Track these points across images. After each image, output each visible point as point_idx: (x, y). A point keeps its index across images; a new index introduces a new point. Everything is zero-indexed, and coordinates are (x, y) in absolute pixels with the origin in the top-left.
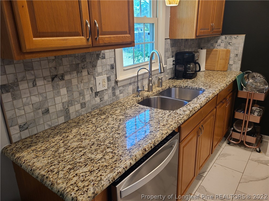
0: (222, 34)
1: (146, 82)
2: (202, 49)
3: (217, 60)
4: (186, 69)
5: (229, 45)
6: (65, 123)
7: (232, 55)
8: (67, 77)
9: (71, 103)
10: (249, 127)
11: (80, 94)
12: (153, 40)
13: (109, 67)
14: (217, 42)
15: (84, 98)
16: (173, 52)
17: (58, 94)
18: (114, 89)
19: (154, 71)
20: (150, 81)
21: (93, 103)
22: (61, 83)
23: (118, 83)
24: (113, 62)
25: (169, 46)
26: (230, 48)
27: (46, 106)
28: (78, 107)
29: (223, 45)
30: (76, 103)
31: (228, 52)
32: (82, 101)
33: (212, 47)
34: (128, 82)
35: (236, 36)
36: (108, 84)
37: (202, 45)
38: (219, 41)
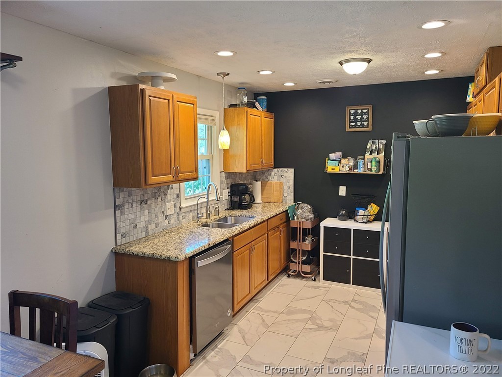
0: (275, 167)
1: (204, 210)
2: (257, 181)
3: (272, 192)
4: (241, 200)
5: (281, 178)
6: (145, 237)
7: (285, 188)
8: (149, 202)
9: (149, 222)
10: (303, 256)
11: (156, 216)
12: (209, 173)
13: (175, 196)
14: (270, 175)
15: (158, 220)
16: (228, 184)
17: (143, 214)
18: (178, 214)
19: (211, 200)
20: (208, 209)
21: (163, 224)
22: (146, 206)
23: (182, 210)
24: (178, 192)
25: (224, 179)
26: (283, 180)
27: (136, 222)
28: (154, 226)
29: (276, 177)
30: (153, 223)
31: (281, 184)
32: (156, 222)
33: (267, 180)
34: (189, 209)
35: (286, 170)
36: (174, 210)
37: (257, 178)
38: (273, 174)
